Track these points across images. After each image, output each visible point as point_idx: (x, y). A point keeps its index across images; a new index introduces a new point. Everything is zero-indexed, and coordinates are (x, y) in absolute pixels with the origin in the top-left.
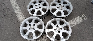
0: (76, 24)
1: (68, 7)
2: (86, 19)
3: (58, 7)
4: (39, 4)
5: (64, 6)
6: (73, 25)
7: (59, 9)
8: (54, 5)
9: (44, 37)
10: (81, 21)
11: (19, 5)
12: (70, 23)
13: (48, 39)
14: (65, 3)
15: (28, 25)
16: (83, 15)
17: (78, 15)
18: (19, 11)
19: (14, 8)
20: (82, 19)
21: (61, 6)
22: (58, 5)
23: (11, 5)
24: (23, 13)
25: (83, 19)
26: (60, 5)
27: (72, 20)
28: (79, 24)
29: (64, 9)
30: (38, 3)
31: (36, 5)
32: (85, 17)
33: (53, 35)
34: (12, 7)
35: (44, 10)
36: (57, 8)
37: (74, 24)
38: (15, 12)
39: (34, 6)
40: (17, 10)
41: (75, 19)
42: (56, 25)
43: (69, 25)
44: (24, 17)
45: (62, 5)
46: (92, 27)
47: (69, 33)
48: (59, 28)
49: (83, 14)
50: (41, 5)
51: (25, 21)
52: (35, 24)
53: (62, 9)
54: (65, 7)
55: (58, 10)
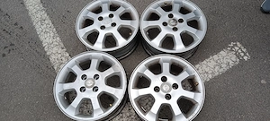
0: (218, 71)
1: (194, 24)
2: (246, 58)
3: (165, 24)
4: (111, 16)
5: (181, 21)
6: (210, 76)
7: (169, 28)
8: (154, 17)
9: (125, 111)
10: (231, 62)
11: (51, 18)
12: (200, 71)
13: (138, 117)
14: (184, 11)
15: (79, 77)
16: (236, 45)
17: (224, 47)
18: (52, 35)
19: (37, 26)
20: (234, 58)
21: (174, 20)
22: (164, 16)
23: (29, 18)
24: (64, 42)
25: (238, 56)
26: (171, 16)
27: (205, 62)
28: (227, 72)
29: (184, 27)
30: (106, 12)
31: (101, 19)
32: (244, 50)
33: (151, 107)
34: (32, 24)
35: (125, 32)
36: (162, 27)
37: (213, 73)
38: (42, 38)
39: (96, 21)
40: (46, 32)
41: (215, 57)
42: (160, 76)
43: (196, 74)
44: (68, 55)
45: (177, 16)
46: (263, 82)
47: (199, 98)
48: (168, 84)
49: (238, 43)
50: (116, 19)
51: (68, 65)
52: (98, 73)
53: (175, 29)
54: (185, 23)
55: (164, 32)
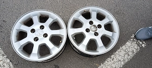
0: (127, 58)
2: (143, 45)
6: (123, 63)
7: (91, 34)
8: (77, 24)
10: (135, 50)
14: (100, 17)
20: (136, 47)
21: (95, 26)
24: (3, 50)
25: (138, 45)
27: (117, 52)
28: (133, 58)
30: (37, 24)
36: (86, 33)
41: (124, 47)
44: (8, 61)
50: (47, 30)
54: (103, 27)
55: (89, 37)
